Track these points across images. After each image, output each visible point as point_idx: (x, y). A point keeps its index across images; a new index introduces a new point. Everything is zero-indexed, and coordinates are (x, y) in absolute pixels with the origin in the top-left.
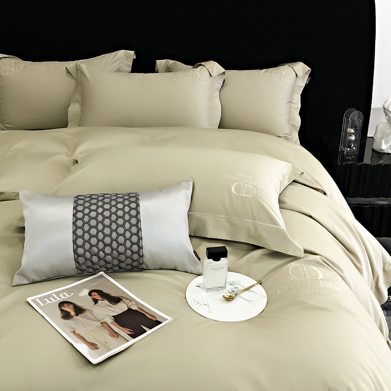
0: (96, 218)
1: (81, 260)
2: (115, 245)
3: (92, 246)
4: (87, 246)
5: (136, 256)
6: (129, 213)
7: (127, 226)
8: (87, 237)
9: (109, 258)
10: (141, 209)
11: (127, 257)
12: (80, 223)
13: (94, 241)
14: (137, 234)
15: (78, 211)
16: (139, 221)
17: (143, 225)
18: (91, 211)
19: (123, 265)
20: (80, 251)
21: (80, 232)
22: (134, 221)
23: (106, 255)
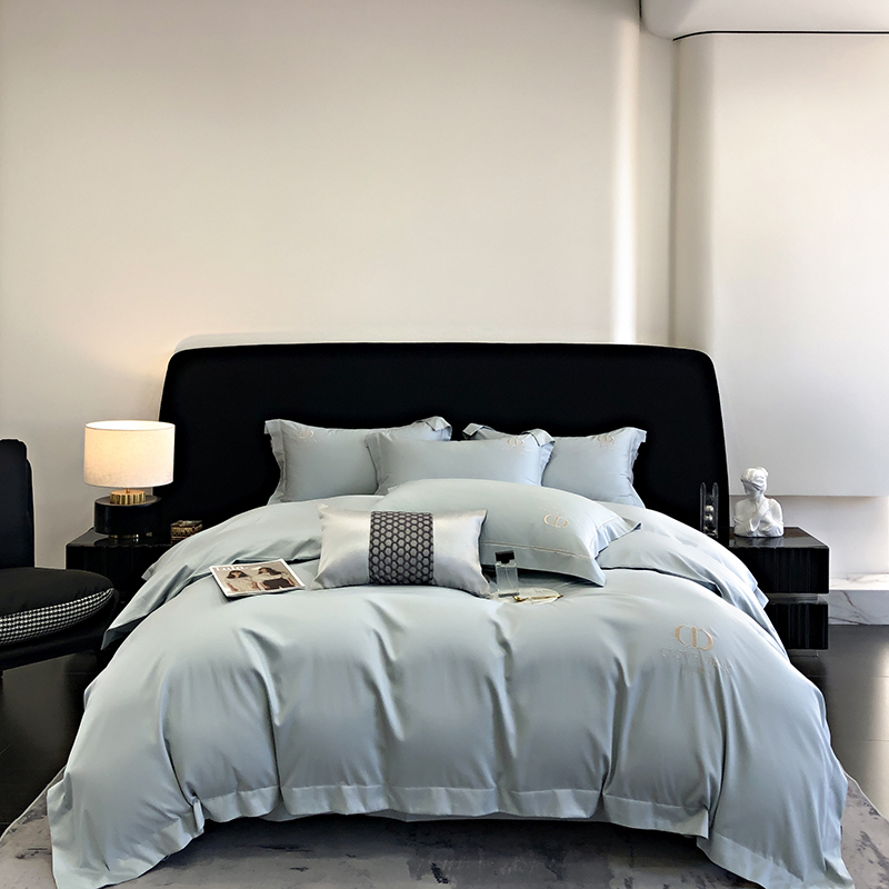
0: (391, 531)
1: (375, 569)
2: (407, 555)
3: (386, 556)
4: (382, 556)
5: (426, 571)
6: (422, 529)
7: (420, 540)
8: (382, 547)
9: (401, 570)
10: (434, 526)
11: (418, 570)
12: (376, 534)
13: (388, 551)
14: (429, 548)
15: (375, 524)
16: (431, 536)
17: (435, 541)
18: (387, 524)
19: (413, 578)
20: (375, 560)
21: (376, 542)
22: (426, 536)
23: (398, 565)
